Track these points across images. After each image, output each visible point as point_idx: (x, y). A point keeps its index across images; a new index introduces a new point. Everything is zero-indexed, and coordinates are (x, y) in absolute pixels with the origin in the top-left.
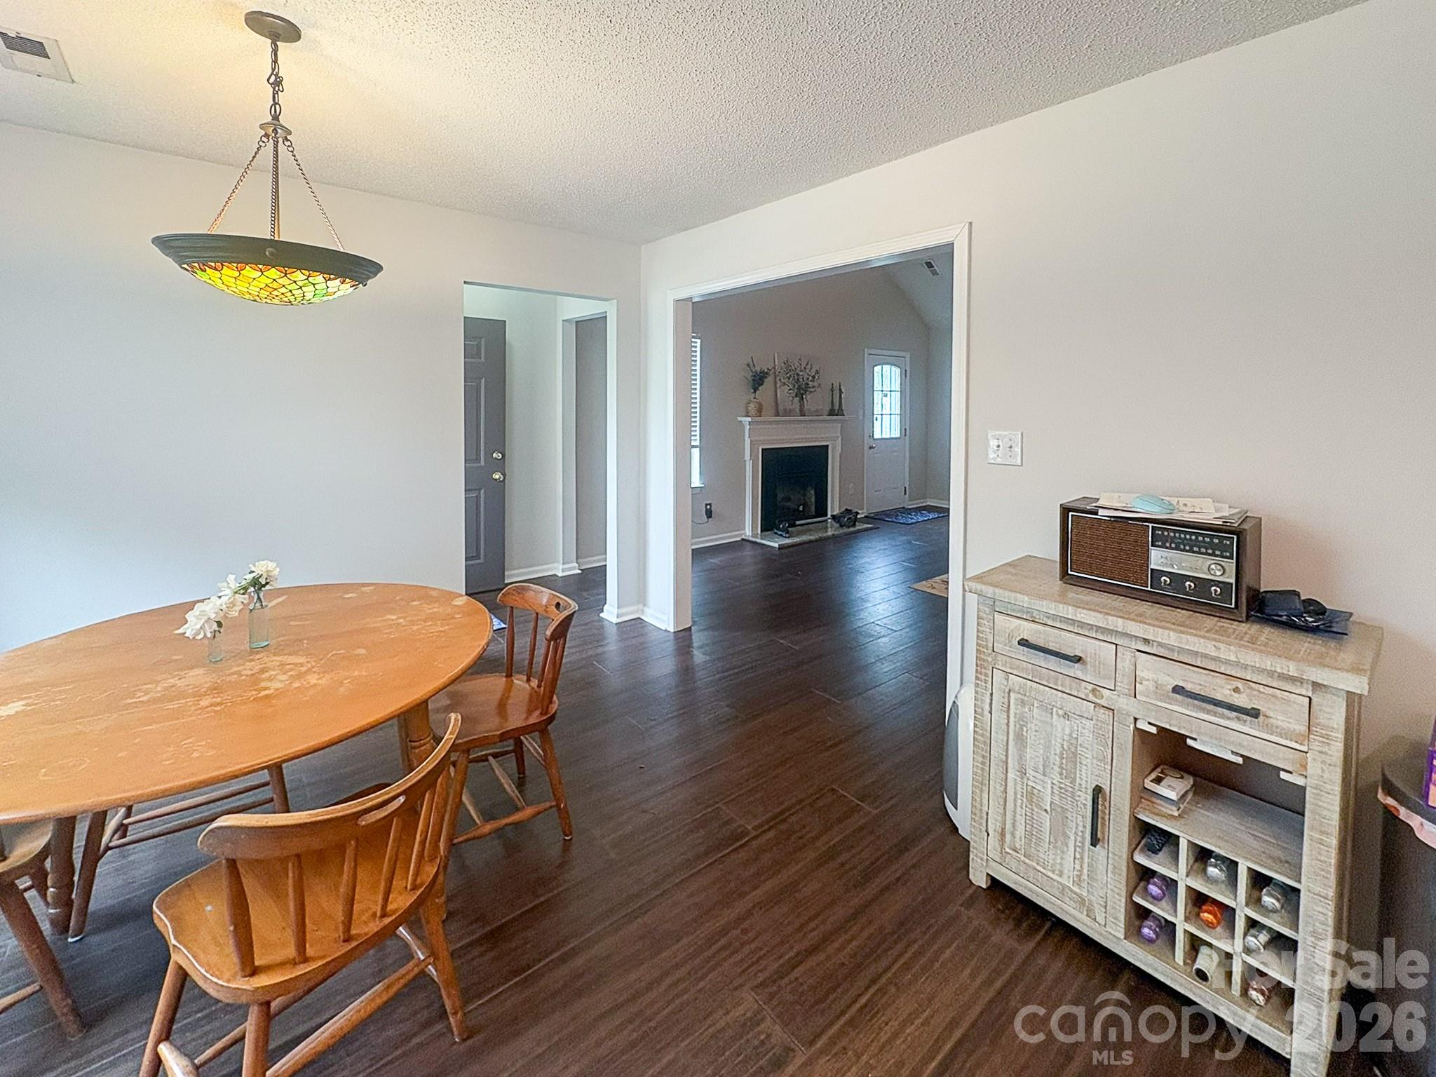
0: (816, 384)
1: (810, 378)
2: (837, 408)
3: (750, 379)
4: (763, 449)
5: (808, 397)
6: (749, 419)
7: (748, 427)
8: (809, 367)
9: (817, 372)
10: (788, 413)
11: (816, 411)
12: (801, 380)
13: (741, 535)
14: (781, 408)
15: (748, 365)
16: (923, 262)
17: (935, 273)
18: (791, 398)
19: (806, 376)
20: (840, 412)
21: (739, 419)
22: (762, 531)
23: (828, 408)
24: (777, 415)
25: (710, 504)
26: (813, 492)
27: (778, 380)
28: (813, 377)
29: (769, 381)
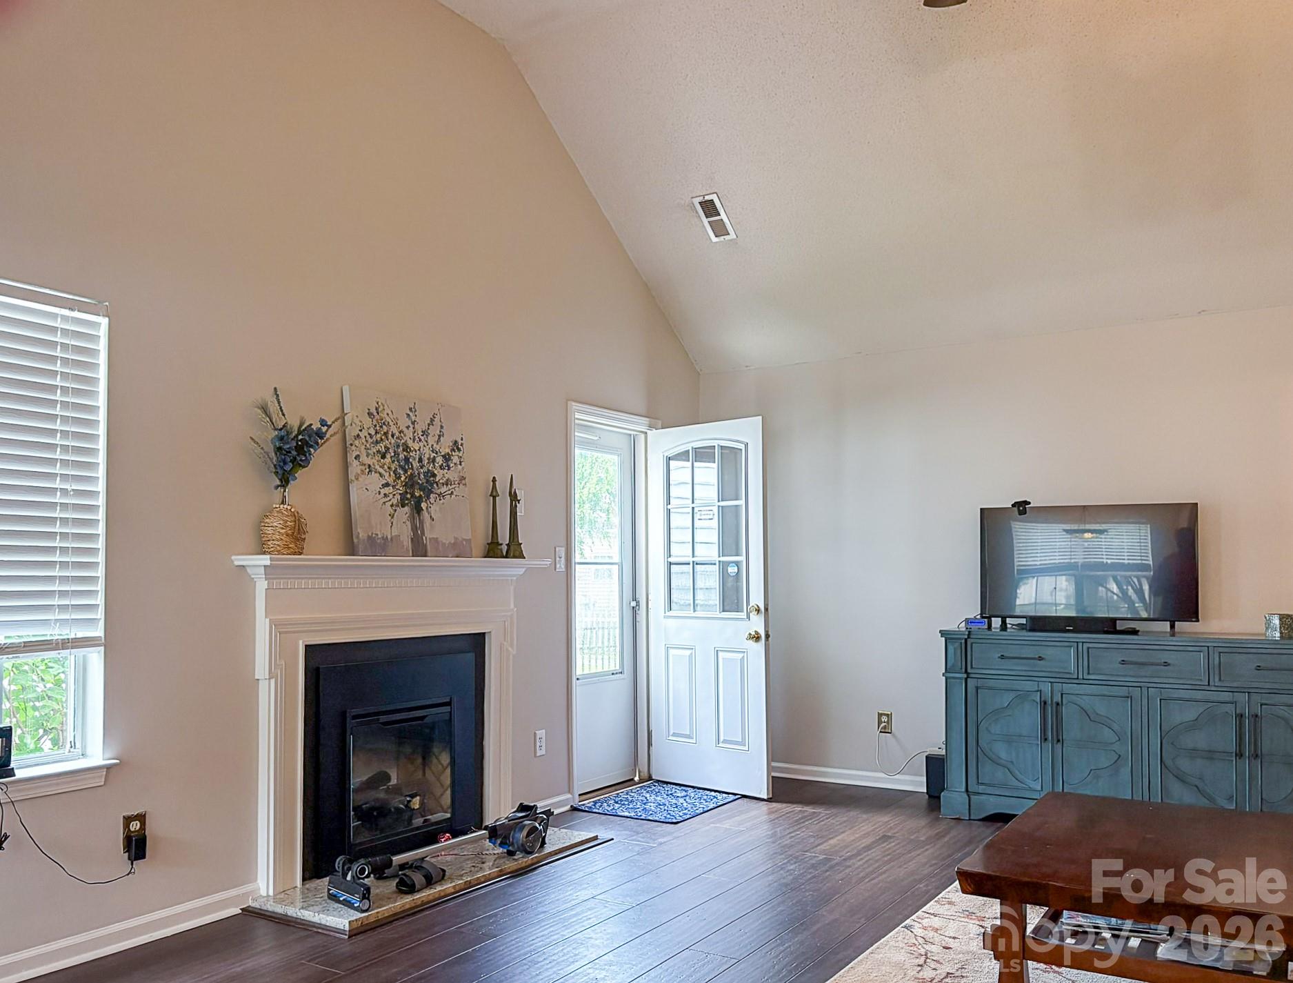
0: (452, 475)
1: (439, 460)
2: (504, 537)
3: (270, 449)
4: (308, 648)
5: (433, 509)
6: (265, 560)
7: (262, 586)
8: (434, 431)
9: (456, 446)
10: (378, 546)
11: (455, 545)
12: (416, 464)
13: (246, 895)
14: (361, 532)
15: (265, 409)
16: (697, 201)
17: (720, 230)
18: (390, 510)
19: (427, 453)
20: (514, 551)
21: (239, 560)
22: (304, 879)
23: (481, 538)
24: (351, 550)
25: (141, 818)
26: (445, 759)
27: (351, 458)
28: (447, 458)
29: (324, 458)
